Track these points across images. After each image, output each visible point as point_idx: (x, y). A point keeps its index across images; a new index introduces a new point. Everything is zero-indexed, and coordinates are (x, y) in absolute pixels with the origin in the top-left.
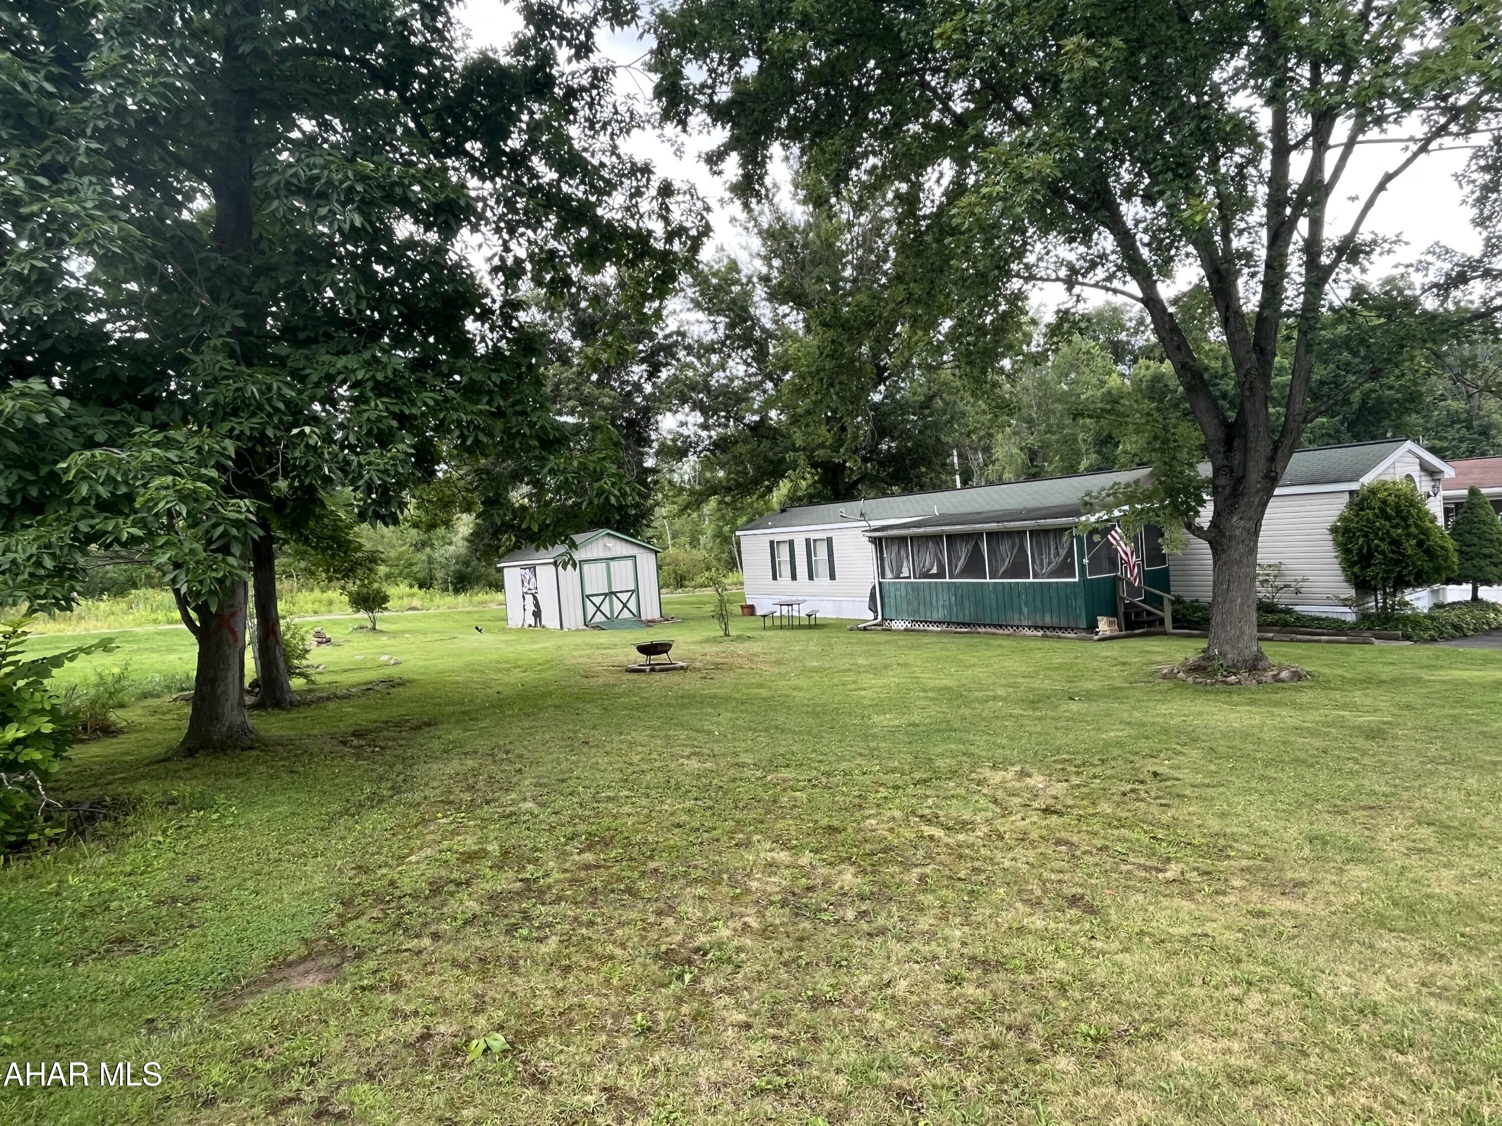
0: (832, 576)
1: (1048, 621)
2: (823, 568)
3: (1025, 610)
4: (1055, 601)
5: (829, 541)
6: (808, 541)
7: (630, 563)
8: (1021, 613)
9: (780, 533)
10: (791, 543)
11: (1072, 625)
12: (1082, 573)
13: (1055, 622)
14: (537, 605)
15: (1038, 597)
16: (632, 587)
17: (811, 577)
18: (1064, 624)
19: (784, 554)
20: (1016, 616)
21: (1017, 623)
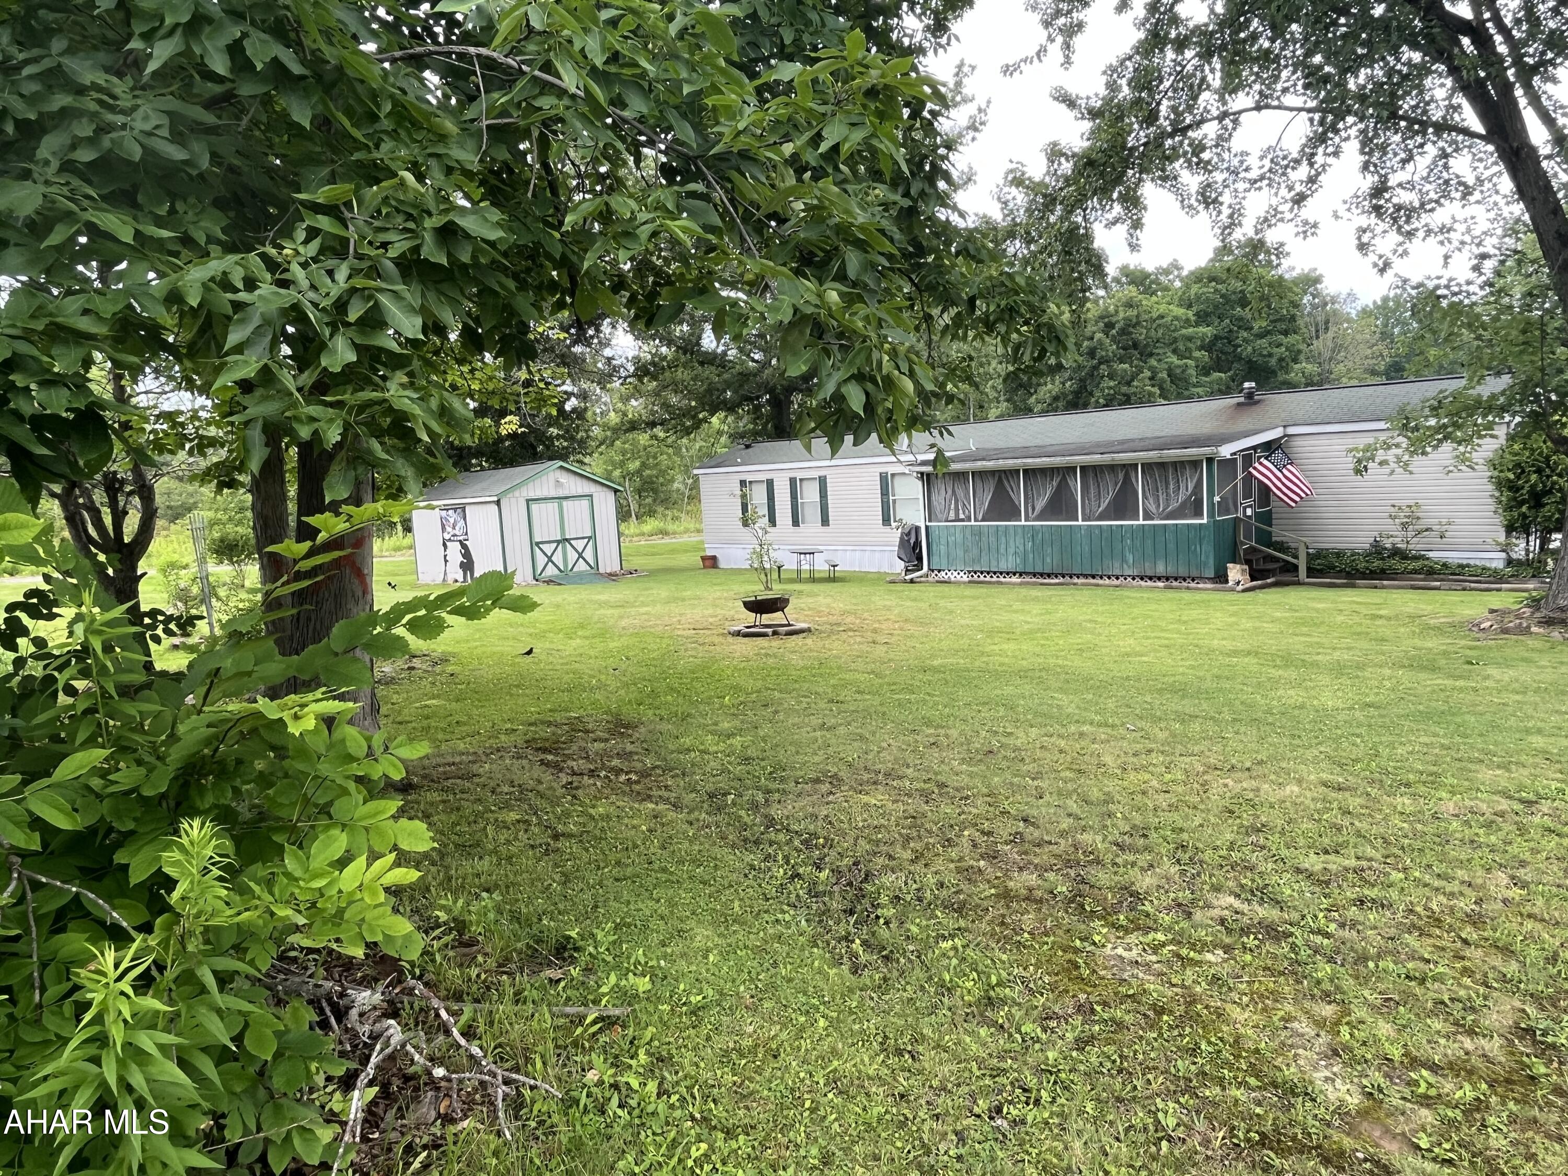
0: (825, 521)
1: (1161, 569)
2: (811, 513)
3: (1130, 559)
4: (1172, 546)
5: (823, 481)
6: (793, 481)
7: (585, 503)
8: (1124, 560)
9: (756, 471)
10: (770, 484)
11: (1194, 573)
12: (1211, 514)
13: (1171, 571)
14: (467, 554)
15: (1149, 542)
16: (589, 533)
17: (796, 523)
18: (1182, 572)
19: (759, 497)
20: (1117, 565)
21: (1119, 573)
